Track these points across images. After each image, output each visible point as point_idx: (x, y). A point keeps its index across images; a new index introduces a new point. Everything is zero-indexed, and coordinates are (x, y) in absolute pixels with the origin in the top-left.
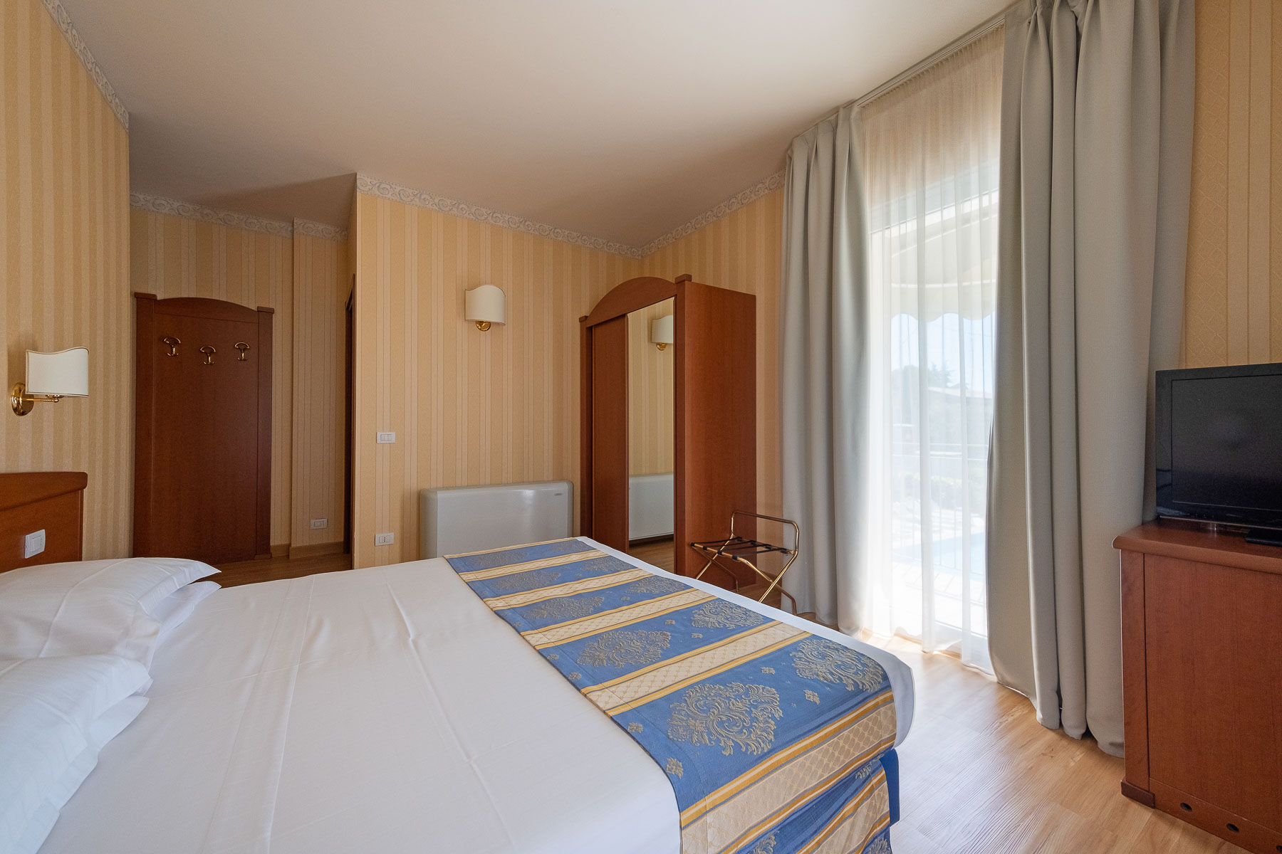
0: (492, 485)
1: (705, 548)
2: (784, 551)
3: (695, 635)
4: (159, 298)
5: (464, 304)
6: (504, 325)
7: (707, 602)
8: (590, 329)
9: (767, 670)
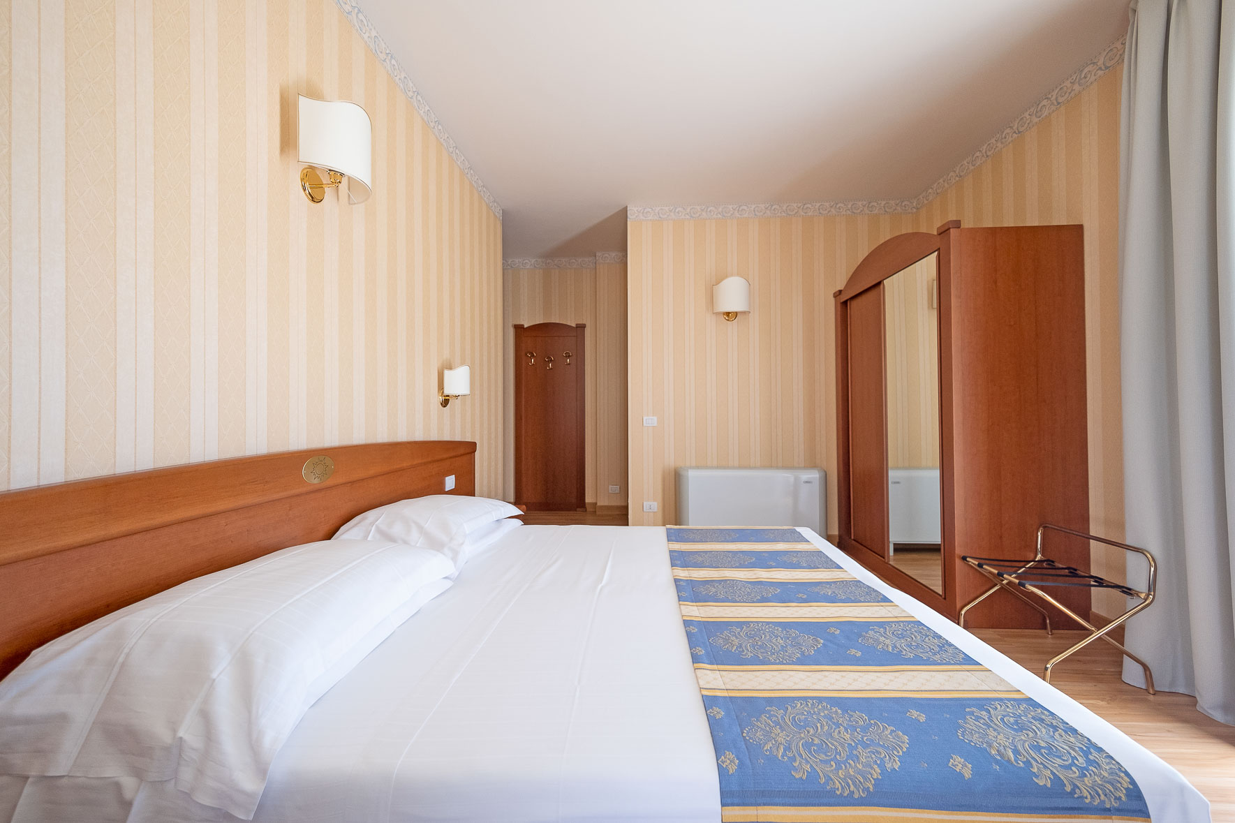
0: (740, 467)
1: (980, 566)
2: (1128, 591)
3: (853, 651)
4: (525, 326)
5: (711, 299)
6: (750, 312)
7: (898, 622)
8: (845, 303)
9: (914, 714)
